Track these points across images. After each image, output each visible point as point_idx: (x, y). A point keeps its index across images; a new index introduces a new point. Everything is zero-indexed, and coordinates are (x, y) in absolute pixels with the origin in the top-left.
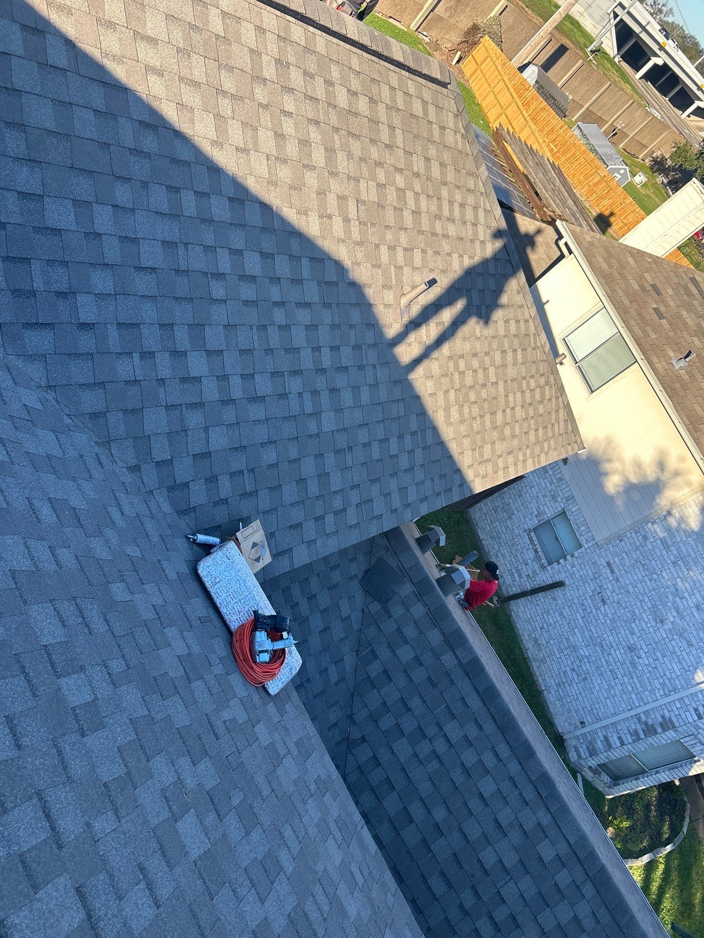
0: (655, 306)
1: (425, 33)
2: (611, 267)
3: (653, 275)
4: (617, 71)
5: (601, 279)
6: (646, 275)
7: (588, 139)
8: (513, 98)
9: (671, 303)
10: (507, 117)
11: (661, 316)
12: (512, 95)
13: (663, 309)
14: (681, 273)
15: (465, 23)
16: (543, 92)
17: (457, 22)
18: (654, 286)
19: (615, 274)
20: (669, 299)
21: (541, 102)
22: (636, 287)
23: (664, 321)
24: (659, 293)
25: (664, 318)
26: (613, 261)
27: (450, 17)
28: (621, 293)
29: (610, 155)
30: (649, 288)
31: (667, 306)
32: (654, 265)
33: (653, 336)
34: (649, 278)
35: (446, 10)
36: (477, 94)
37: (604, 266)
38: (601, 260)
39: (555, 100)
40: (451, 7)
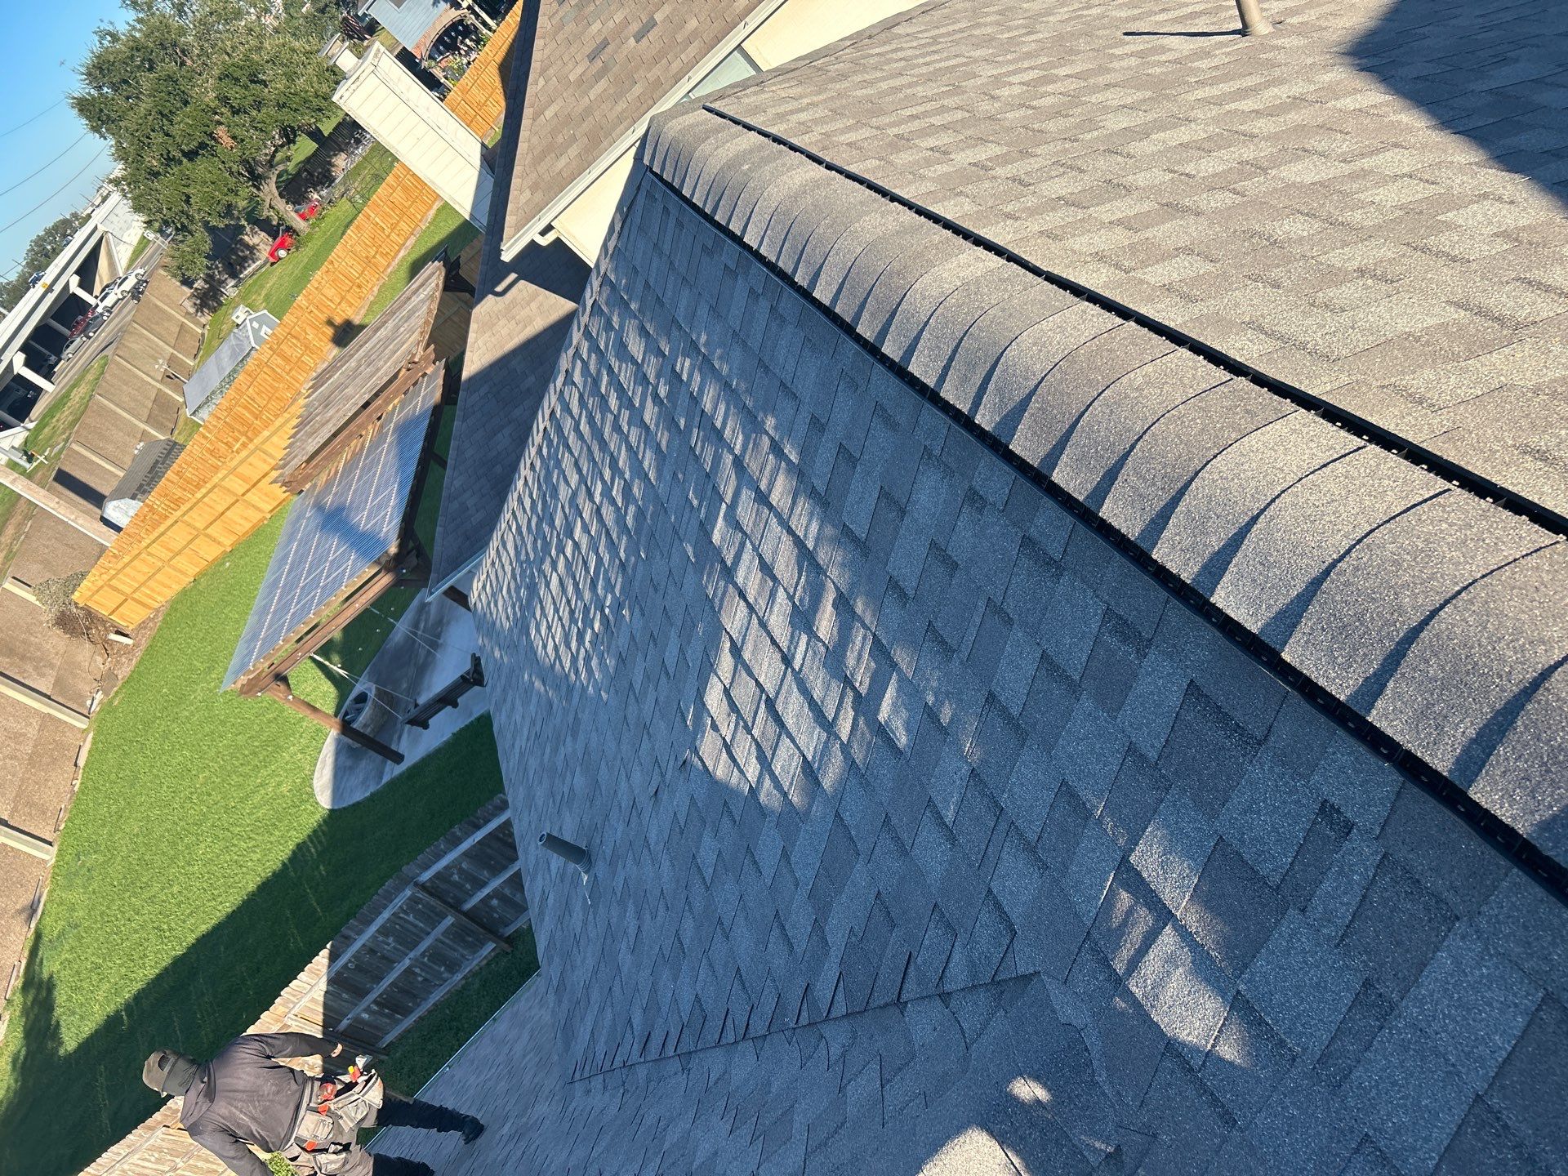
0: (632, 41)
1: (89, 702)
2: (574, 139)
3: (570, 66)
4: (53, 417)
5: (602, 146)
6: (572, 77)
7: (213, 393)
8: (176, 522)
9: (618, 18)
10: (211, 524)
11: (651, 24)
12: (172, 525)
13: (635, 27)
14: (554, 22)
15: (56, 642)
16: (148, 484)
17: (57, 654)
18: (592, 57)
19: (586, 127)
20: (611, 24)
21: (168, 480)
22: (603, 84)
23: (658, 17)
24: (605, 44)
25: (652, 18)
26: (560, 139)
27: (52, 666)
28: (622, 105)
29: (234, 350)
30: (598, 64)
31: (626, 22)
32: (551, 71)
33: (693, 23)
34: (579, 70)
35: (43, 675)
36: (177, 588)
37: (573, 151)
38: (563, 162)
39: (157, 462)
40: (36, 668)
